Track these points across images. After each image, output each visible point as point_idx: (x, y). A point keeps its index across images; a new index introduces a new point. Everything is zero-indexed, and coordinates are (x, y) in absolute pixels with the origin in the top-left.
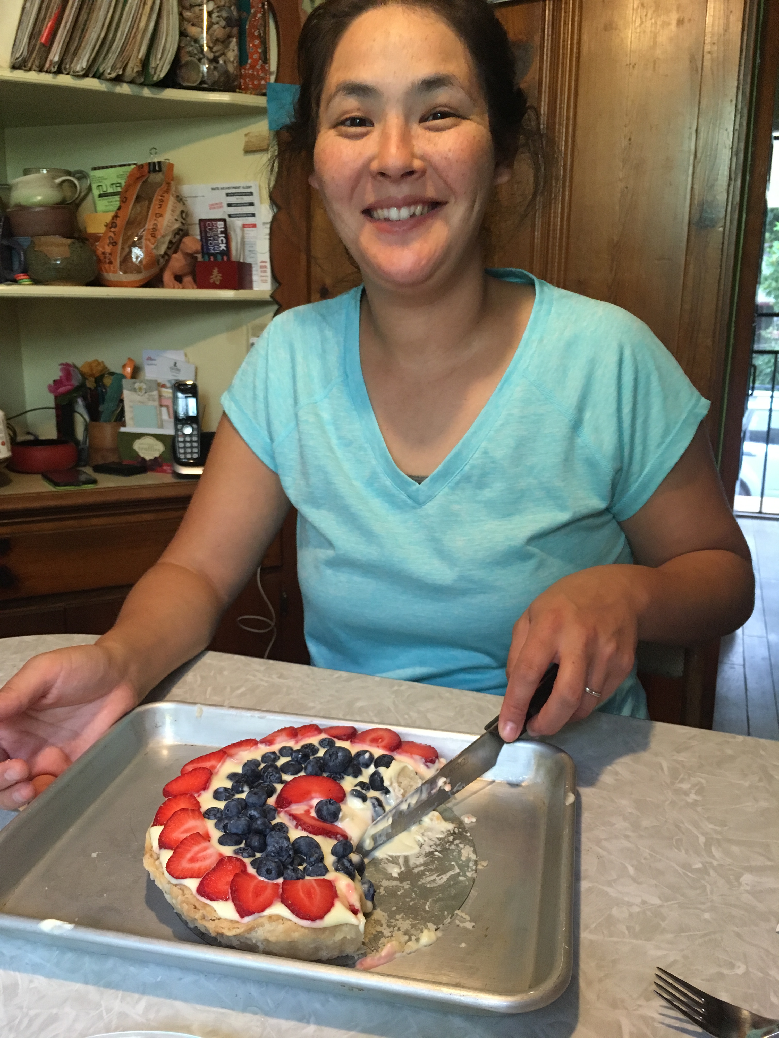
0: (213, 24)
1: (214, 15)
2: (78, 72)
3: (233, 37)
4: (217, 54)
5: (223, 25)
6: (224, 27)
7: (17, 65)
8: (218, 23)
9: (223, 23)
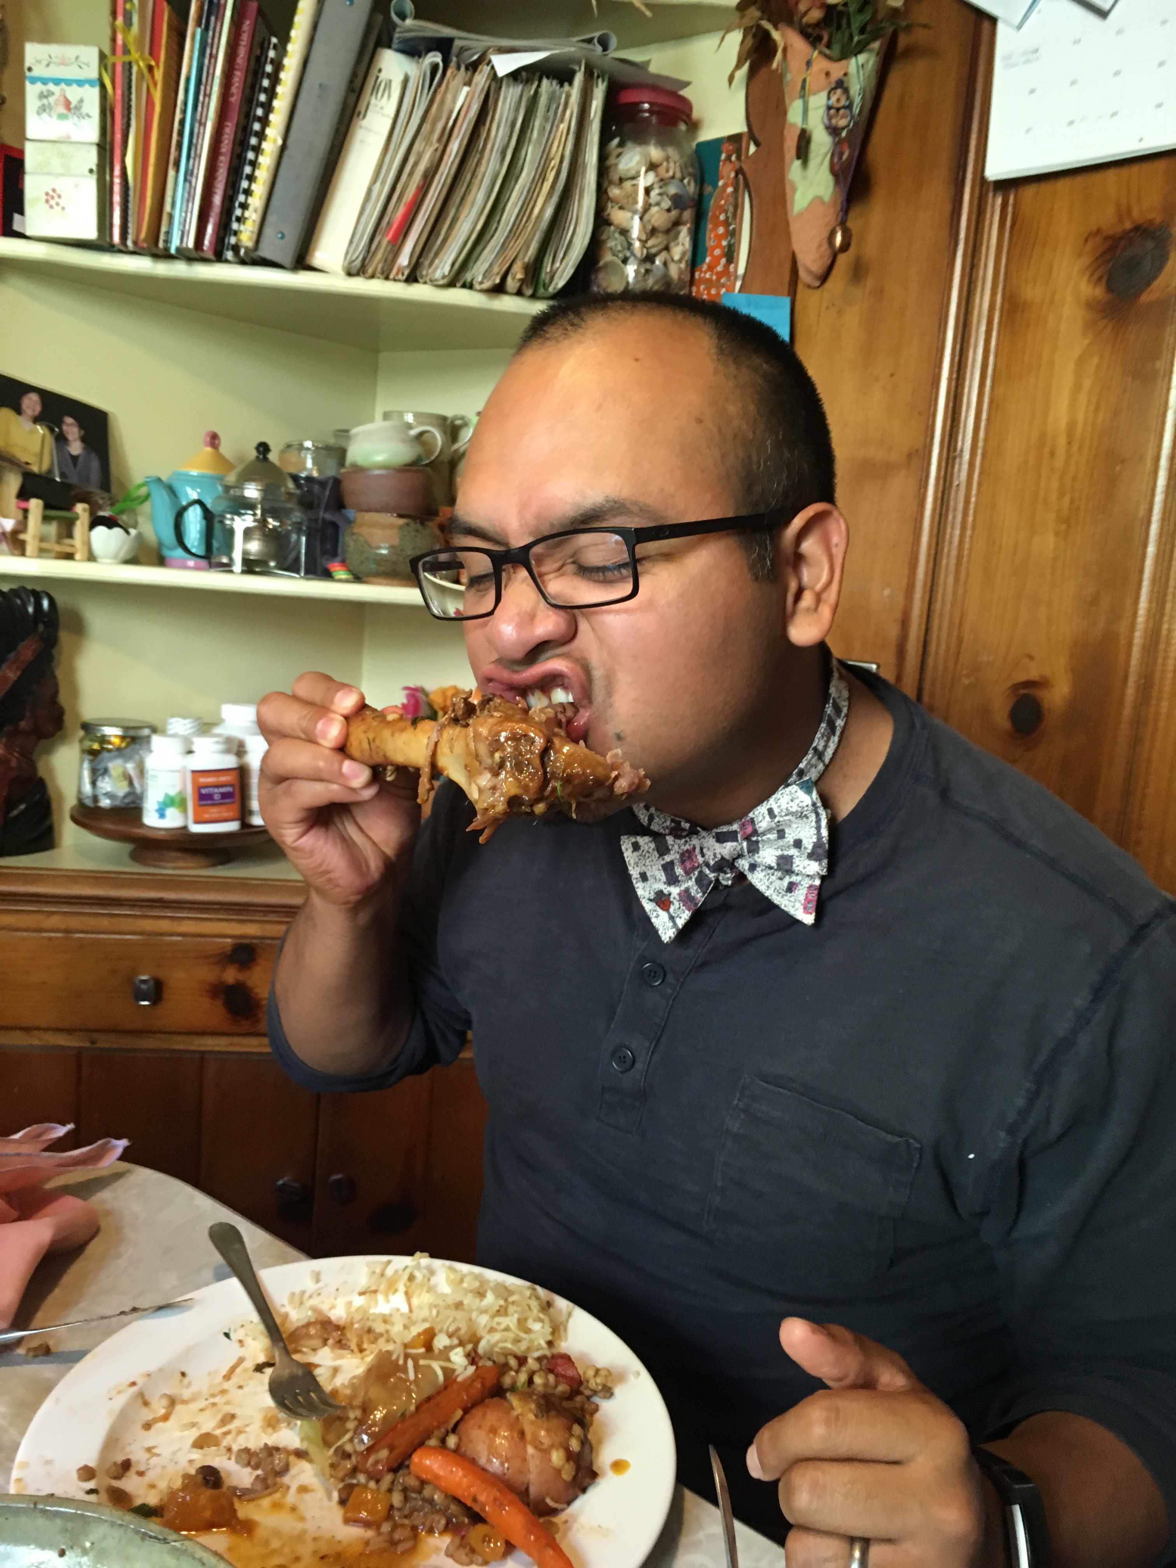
0: (650, 205)
1: (654, 194)
2: (436, 280)
3: (685, 224)
4: (653, 251)
5: (667, 207)
6: (669, 210)
7: (354, 271)
8: (658, 204)
9: (667, 203)
